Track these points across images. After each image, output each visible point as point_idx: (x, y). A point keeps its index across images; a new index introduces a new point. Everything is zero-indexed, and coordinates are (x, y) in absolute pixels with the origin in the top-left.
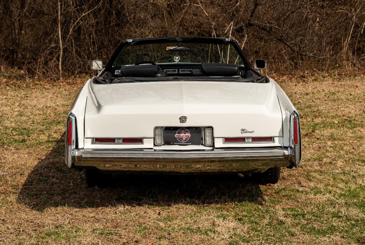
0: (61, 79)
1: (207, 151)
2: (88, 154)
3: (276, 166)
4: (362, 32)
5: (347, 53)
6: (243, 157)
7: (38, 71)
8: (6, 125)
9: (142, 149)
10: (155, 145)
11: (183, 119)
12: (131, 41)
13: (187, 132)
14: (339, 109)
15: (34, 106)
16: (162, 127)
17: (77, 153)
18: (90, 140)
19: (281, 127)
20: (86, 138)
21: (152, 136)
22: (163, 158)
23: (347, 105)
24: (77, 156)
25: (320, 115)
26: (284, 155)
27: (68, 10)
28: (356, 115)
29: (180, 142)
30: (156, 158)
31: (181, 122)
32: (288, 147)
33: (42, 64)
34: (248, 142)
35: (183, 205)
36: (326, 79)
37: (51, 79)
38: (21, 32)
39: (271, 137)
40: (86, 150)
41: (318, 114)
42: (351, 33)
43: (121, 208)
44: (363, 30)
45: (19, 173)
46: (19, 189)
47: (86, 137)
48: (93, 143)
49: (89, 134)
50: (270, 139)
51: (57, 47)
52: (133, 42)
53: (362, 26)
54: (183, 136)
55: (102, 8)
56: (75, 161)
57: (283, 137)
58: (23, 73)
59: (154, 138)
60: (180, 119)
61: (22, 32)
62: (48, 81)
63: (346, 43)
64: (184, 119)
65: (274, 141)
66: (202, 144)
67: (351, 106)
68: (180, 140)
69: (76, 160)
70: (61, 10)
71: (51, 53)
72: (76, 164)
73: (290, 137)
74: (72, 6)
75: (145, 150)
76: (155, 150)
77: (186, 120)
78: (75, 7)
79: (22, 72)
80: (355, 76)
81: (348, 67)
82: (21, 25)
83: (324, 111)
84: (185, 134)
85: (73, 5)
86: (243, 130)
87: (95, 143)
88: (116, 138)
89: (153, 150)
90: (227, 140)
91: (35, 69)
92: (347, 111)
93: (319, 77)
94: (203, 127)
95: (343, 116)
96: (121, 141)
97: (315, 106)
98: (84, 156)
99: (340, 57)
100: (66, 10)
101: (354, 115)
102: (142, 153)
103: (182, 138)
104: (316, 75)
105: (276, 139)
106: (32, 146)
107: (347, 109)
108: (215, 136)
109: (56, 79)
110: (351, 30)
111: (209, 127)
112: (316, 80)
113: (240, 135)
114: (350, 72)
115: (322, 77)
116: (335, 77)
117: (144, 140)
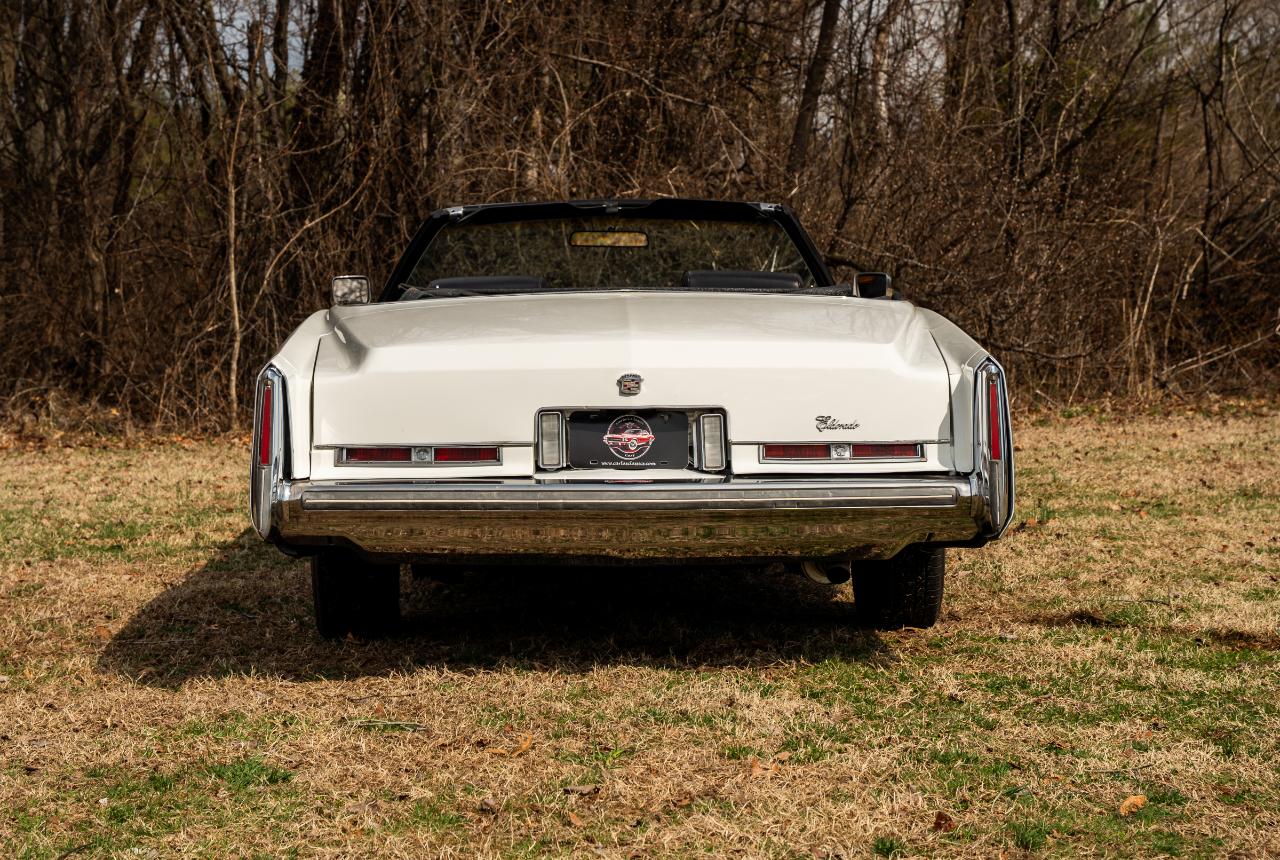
0: (236, 426)
1: (708, 484)
2: (323, 495)
3: (931, 535)
4: (1185, 293)
5: (1140, 352)
6: (824, 502)
7: (165, 406)
8: (63, 517)
9: (496, 480)
10: (538, 469)
11: (629, 384)
12: (461, 212)
13: (644, 427)
14: (1121, 477)
15: (151, 481)
16: (562, 411)
17: (287, 494)
18: (331, 452)
19: (945, 410)
20: (318, 448)
21: (530, 437)
22: (564, 504)
23: (1148, 468)
24: (290, 502)
25: (1061, 494)
26: (957, 498)
27: (261, 219)
28: (1177, 492)
29: (619, 460)
30: (543, 506)
31: (622, 393)
32: (971, 473)
33: (177, 381)
34: (841, 459)
35: (631, 669)
36: (1074, 421)
37: (205, 430)
38: (112, 290)
39: (916, 445)
40: (315, 484)
41: (1055, 490)
42: (1151, 289)
43: (430, 675)
44: (1186, 287)
45: (103, 616)
46: (101, 645)
47: (316, 443)
48: (338, 462)
49: (325, 436)
50: (912, 449)
51: (224, 331)
52: (465, 213)
53: (1184, 278)
54: (629, 440)
55: (365, 210)
56: (281, 517)
57: (952, 443)
58: (116, 417)
59: (537, 447)
60: (619, 383)
61: (117, 291)
62: (194, 434)
63: (1136, 322)
64: (632, 384)
65: (923, 456)
66: (691, 467)
67: (1159, 470)
68: (618, 452)
69: (286, 516)
70: (238, 218)
71: (206, 352)
72: (286, 532)
73: (976, 444)
74: (273, 204)
75: (506, 482)
76: (539, 482)
77: (639, 388)
78: (282, 210)
79: (114, 411)
80: (1169, 414)
81: (1142, 392)
82: (112, 271)
83: (1074, 482)
84: (635, 433)
85: (276, 202)
86: (823, 420)
87: (347, 464)
88: (415, 447)
89: (533, 482)
90: (773, 450)
91: (156, 399)
92: (1147, 482)
93: (1052, 416)
94: (693, 410)
95: (1137, 494)
96: (429, 457)
97: (1044, 472)
98: (311, 500)
99: (1119, 361)
100: (253, 217)
101: (1170, 491)
102: (497, 488)
103: (625, 447)
104: (1045, 411)
105: (932, 451)
106: (141, 558)
107: (1147, 477)
108: (733, 436)
109: (219, 429)
110: (1150, 279)
111: (712, 410)
112: (1043, 423)
113: (812, 435)
114: (1150, 405)
115: (1064, 416)
116: (1104, 416)
117: (505, 451)
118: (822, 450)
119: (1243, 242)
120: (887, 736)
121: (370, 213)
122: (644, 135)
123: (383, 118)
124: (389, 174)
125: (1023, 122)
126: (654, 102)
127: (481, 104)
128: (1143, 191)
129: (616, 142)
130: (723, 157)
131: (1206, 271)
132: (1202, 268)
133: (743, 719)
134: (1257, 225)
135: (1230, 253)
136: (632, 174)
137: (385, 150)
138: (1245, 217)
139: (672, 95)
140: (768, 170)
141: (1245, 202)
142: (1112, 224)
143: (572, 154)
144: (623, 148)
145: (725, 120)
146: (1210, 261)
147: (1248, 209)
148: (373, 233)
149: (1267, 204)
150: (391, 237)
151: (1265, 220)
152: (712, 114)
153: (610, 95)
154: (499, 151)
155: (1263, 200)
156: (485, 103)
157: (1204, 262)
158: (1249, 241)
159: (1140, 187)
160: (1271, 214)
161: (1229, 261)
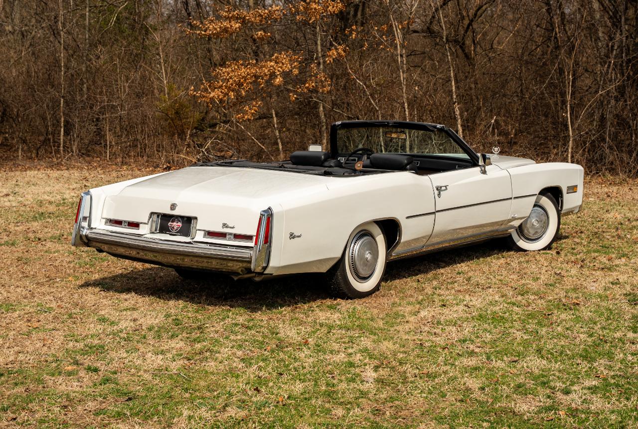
9: (135, 235)
10: (151, 232)
13: (180, 221)
18: (105, 220)
31: (171, 209)
34: (230, 239)
39: (252, 237)
48: (105, 224)
50: (248, 238)
54: (175, 225)
60: (170, 206)
64: (174, 207)
65: (253, 241)
66: (189, 236)
68: (171, 229)
75: (138, 236)
77: (176, 208)
84: (177, 223)
86: (225, 226)
87: (108, 224)
90: (208, 234)
103: (173, 228)
108: (198, 227)
111: (194, 218)
113: (221, 230)
117: (141, 225)
118: (222, 235)
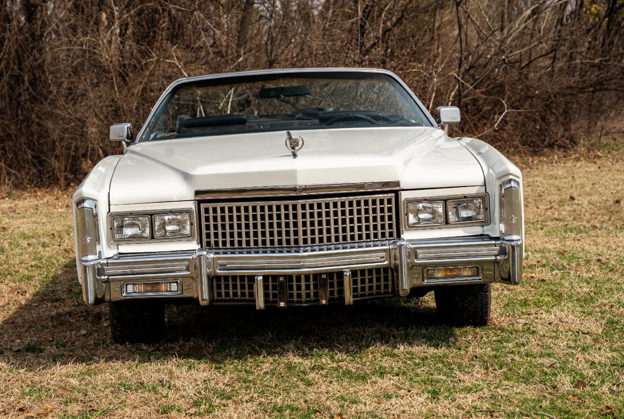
119: (479, 79)
120: (251, 395)
121: (7, 72)
122: (158, 28)
123: (13, 20)
124: (17, 51)
125: (361, 19)
126: (164, 10)
127: (67, 12)
128: (428, 53)
129: (143, 33)
130: (202, 40)
131: (460, 95)
132: (458, 93)
133: (174, 386)
134: (486, 70)
135: (471, 85)
136: (152, 50)
137: (15, 38)
138: (479, 65)
139: (174, 6)
140: (228, 46)
141: (480, 57)
142: (411, 71)
143: (119, 39)
144: (147, 37)
145: (203, 20)
146: (461, 89)
147: (482, 61)
148: (9, 84)
149: (491, 59)
150: (19, 86)
151: (490, 67)
152: (195, 16)
153: (139, 7)
154: (79, 38)
155: (489, 56)
156: (70, 12)
157: (459, 90)
158: (482, 78)
159: (426, 51)
160: (493, 64)
161: (471, 90)
